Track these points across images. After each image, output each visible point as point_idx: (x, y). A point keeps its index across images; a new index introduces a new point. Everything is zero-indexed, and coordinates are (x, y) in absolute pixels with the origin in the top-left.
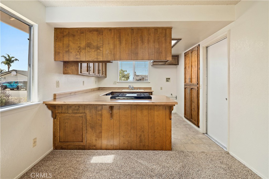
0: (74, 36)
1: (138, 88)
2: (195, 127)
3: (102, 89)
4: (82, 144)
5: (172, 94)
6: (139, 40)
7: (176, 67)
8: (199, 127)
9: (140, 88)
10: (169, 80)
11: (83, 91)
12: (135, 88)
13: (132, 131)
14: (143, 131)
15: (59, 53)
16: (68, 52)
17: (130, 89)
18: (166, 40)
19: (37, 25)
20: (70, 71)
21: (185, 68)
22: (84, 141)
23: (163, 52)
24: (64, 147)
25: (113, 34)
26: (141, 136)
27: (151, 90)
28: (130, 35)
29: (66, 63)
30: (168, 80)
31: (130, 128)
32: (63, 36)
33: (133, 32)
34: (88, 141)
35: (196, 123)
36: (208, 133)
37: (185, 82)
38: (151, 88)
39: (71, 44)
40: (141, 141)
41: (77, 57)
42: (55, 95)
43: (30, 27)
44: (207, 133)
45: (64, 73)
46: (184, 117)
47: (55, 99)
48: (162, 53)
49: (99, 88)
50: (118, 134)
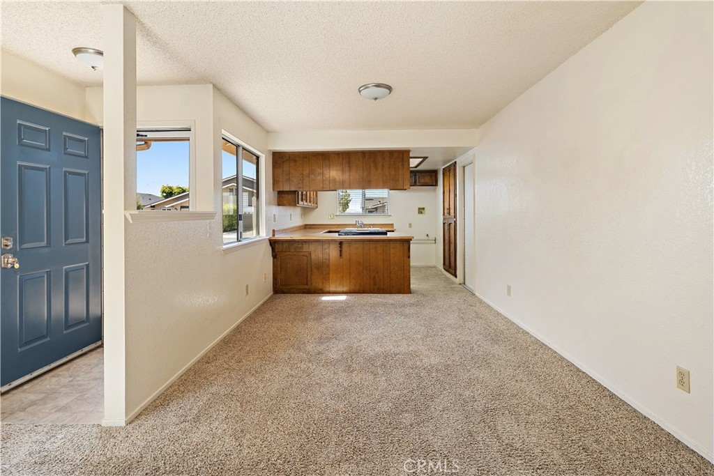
0: (295, 161)
1: (370, 225)
2: (452, 277)
3: (310, 228)
4: (307, 287)
5: (427, 235)
6: (372, 165)
7: (435, 190)
8: (456, 277)
9: (374, 225)
10: (423, 211)
11: (292, 228)
12: (365, 225)
13: (365, 271)
14: (377, 272)
15: (278, 182)
16: (289, 180)
17: (358, 227)
18: (403, 165)
19: (264, 156)
20: (285, 202)
21: (444, 192)
22: (309, 284)
23: (400, 179)
24: (285, 290)
25: (341, 159)
26: (375, 277)
27: (393, 227)
28: (361, 160)
29: (280, 193)
30: (421, 210)
31: (362, 269)
32: (283, 162)
33: (365, 156)
34: (314, 285)
35: (453, 272)
36: (466, 283)
37: (444, 215)
38: (393, 224)
39: (292, 171)
40: (375, 284)
41: (299, 186)
42: (274, 231)
43: (258, 158)
44: (464, 284)
45: (279, 205)
46: (444, 269)
47: (274, 235)
48: (398, 180)
49: (306, 225)
50: (348, 275)
